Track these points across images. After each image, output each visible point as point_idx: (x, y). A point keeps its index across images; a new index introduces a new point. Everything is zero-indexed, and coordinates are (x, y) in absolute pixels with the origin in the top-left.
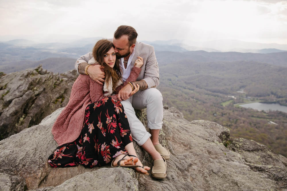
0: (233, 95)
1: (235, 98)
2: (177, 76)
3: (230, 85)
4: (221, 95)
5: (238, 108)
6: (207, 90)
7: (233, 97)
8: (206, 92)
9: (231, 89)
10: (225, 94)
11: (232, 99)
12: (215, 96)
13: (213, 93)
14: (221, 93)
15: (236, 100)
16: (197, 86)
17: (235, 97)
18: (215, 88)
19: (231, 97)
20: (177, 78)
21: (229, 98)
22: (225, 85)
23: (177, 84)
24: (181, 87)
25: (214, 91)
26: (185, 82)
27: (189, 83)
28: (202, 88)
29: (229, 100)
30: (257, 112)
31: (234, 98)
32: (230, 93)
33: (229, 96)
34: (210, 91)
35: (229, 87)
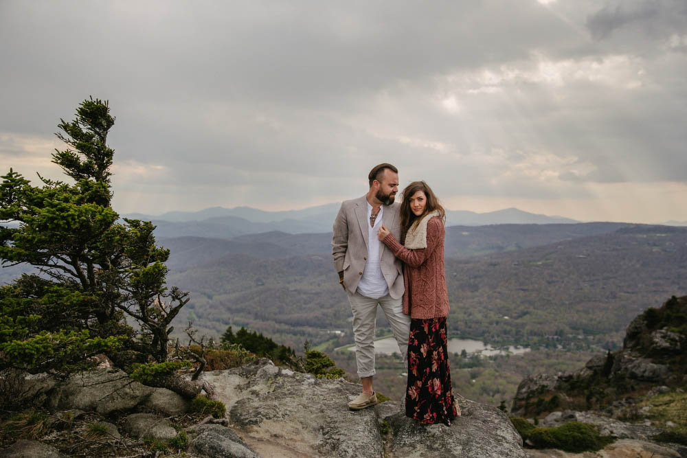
0: (338, 327)
1: (343, 334)
2: (210, 297)
3: (332, 306)
4: (310, 330)
5: (343, 353)
6: (280, 322)
7: (338, 332)
8: (277, 326)
9: (335, 315)
10: (321, 328)
11: (335, 336)
12: (295, 334)
13: (292, 328)
14: (311, 326)
15: (344, 337)
16: (257, 316)
17: (342, 331)
18: (295, 316)
19: (333, 332)
20: (210, 301)
21: (329, 334)
22: (322, 306)
23: (209, 314)
24: (218, 320)
25: (297, 324)
26: (229, 309)
27: (238, 311)
28: (268, 320)
29: (328, 340)
30: (386, 356)
31: (340, 335)
32: (331, 325)
33: (329, 332)
34: (286, 323)
35: (330, 311)
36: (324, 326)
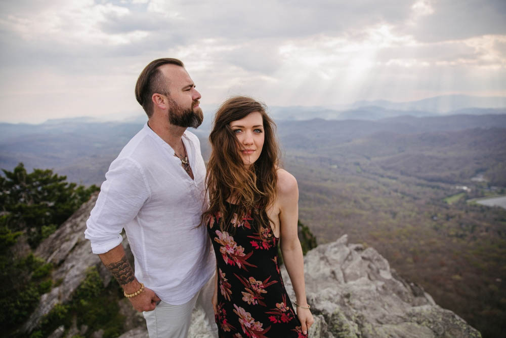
0: (465, 184)
1: (469, 190)
2: (368, 158)
3: (458, 169)
4: (443, 185)
5: (476, 206)
6: (419, 178)
7: (465, 188)
8: (418, 181)
9: (461, 175)
11: (463, 191)
12: (433, 187)
13: (430, 183)
14: (443, 182)
15: (471, 192)
16: (402, 173)
17: (468, 187)
18: (432, 174)
19: (461, 188)
20: (369, 161)
21: (459, 190)
22: (450, 168)
23: (370, 170)
24: (376, 174)
25: (432, 180)
26: (383, 168)
27: (389, 169)
28: (410, 176)
29: (458, 194)
31: (466, 190)
32: (458, 182)
33: (457, 188)
34: (425, 179)
35: (457, 173)
36: (452, 183)
